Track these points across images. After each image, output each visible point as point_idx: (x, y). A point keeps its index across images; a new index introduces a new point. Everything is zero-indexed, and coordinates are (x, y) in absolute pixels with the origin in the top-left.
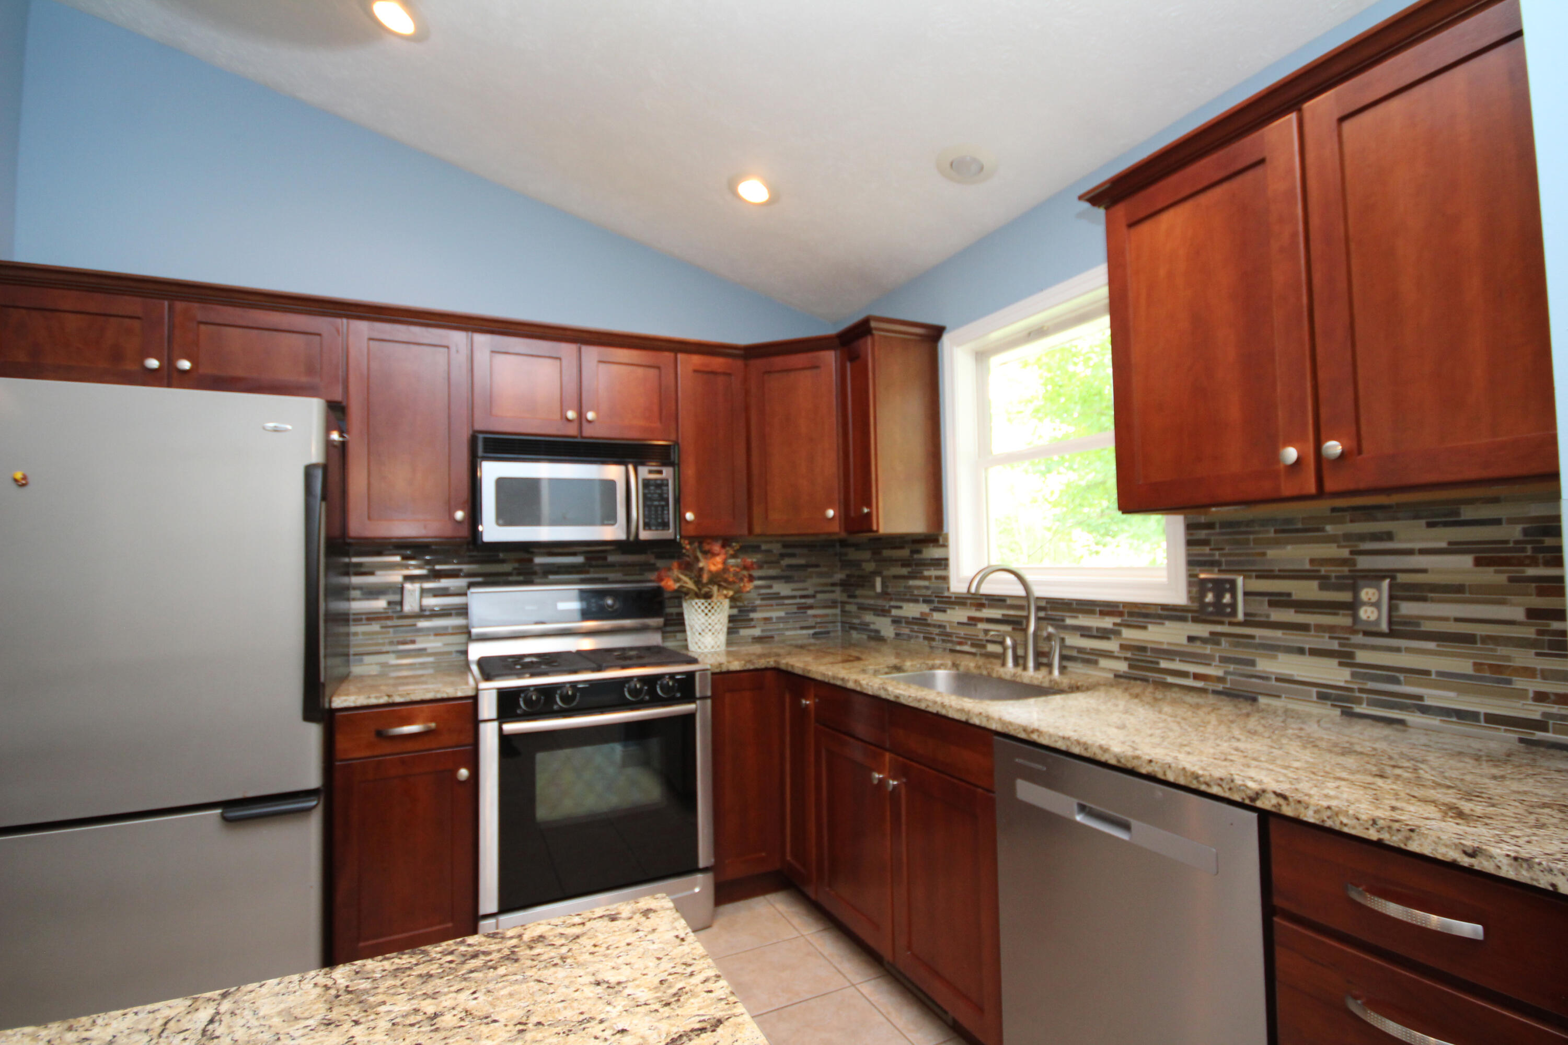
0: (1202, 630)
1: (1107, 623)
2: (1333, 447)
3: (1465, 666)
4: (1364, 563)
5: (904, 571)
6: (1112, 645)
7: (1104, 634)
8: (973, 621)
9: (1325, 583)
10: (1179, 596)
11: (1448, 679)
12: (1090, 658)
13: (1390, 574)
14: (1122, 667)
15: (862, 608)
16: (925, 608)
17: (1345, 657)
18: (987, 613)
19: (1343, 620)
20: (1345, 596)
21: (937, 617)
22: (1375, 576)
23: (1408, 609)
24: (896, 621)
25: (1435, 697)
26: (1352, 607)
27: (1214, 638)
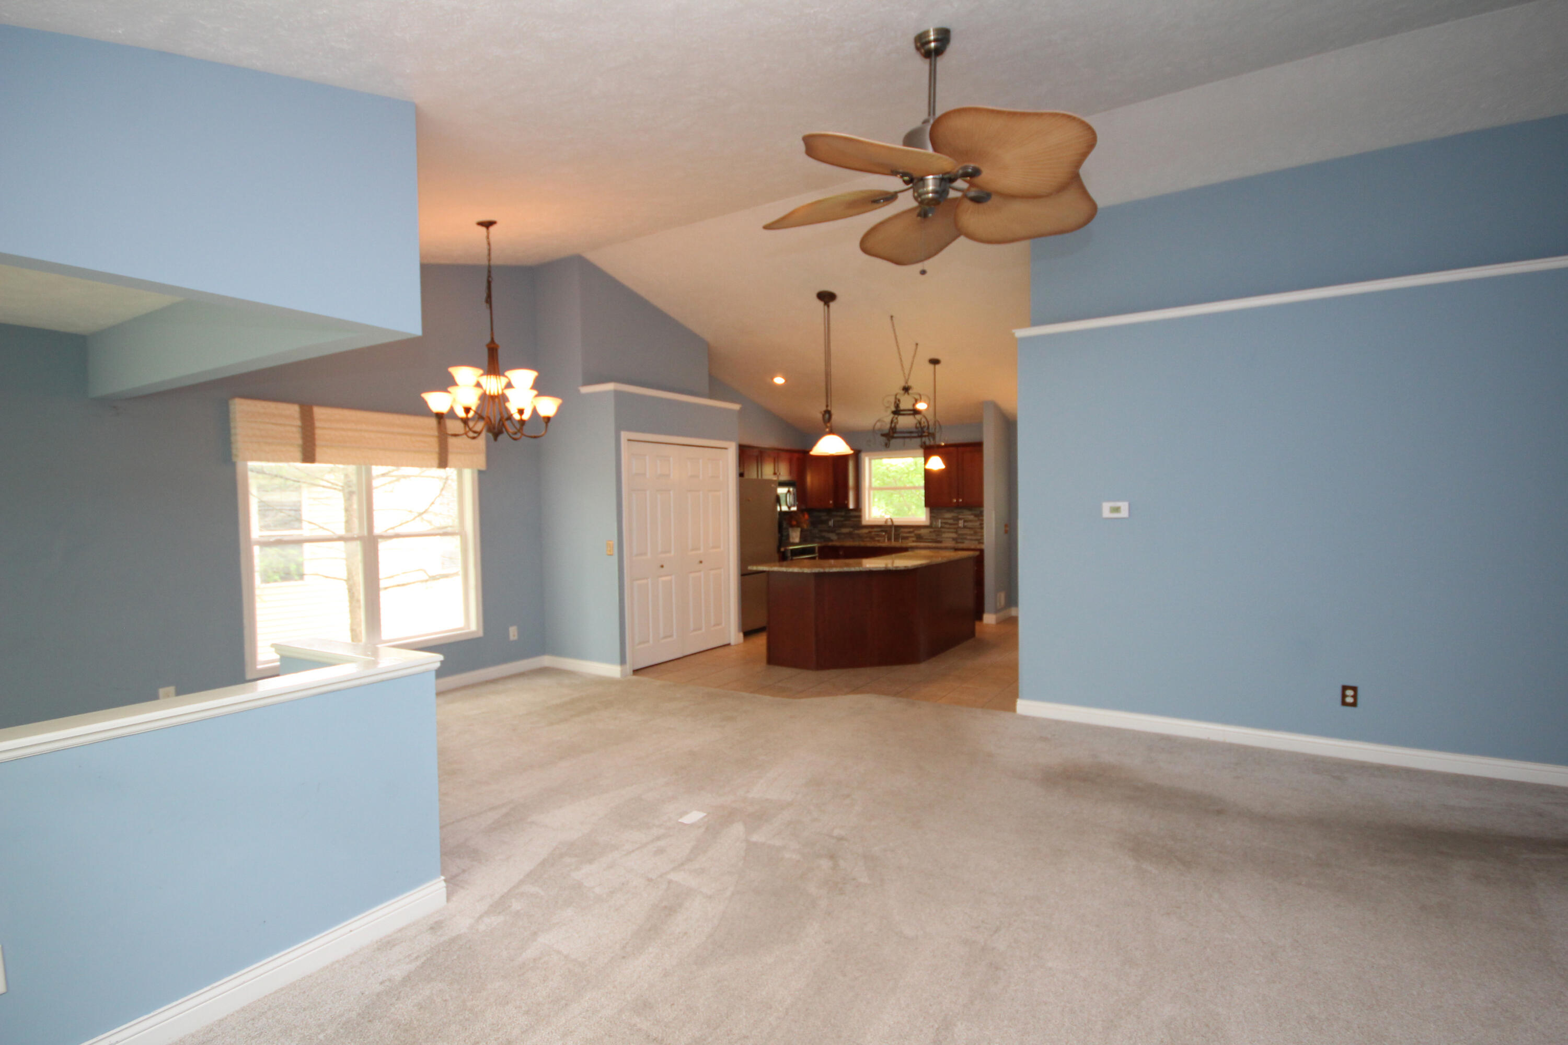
0: (932, 530)
1: (911, 530)
2: (961, 500)
3: (972, 532)
4: (960, 517)
5: (842, 519)
6: (912, 535)
7: (910, 532)
8: (870, 532)
9: (954, 520)
10: (928, 523)
11: (971, 535)
12: (906, 538)
13: (963, 518)
14: (914, 539)
15: (821, 531)
16: (851, 529)
17: (956, 532)
18: (875, 530)
19: (956, 526)
20: (956, 522)
21: (856, 532)
22: (961, 519)
23: (966, 524)
24: (838, 534)
25: (968, 537)
26: (957, 524)
27: (934, 531)
